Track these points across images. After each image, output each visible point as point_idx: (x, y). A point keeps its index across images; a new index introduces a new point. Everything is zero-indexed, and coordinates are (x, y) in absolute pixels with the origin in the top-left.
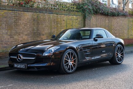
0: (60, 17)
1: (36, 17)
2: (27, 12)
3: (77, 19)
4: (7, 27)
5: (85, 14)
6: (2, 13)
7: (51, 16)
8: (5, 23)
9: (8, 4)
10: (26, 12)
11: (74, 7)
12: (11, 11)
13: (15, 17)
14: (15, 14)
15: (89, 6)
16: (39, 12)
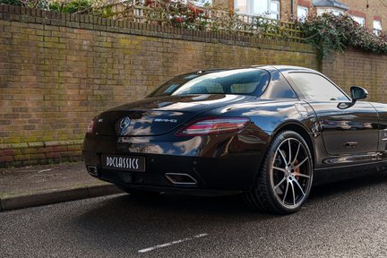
0: (266, 54)
1: (211, 54)
2: (191, 43)
3: (304, 61)
4: (145, 78)
5: (322, 47)
6: (135, 42)
7: (247, 53)
8: (141, 68)
9: (147, 22)
10: (189, 43)
11: (294, 33)
12: (154, 39)
13: (165, 54)
14: (165, 45)
15: (330, 28)
16: (220, 42)
